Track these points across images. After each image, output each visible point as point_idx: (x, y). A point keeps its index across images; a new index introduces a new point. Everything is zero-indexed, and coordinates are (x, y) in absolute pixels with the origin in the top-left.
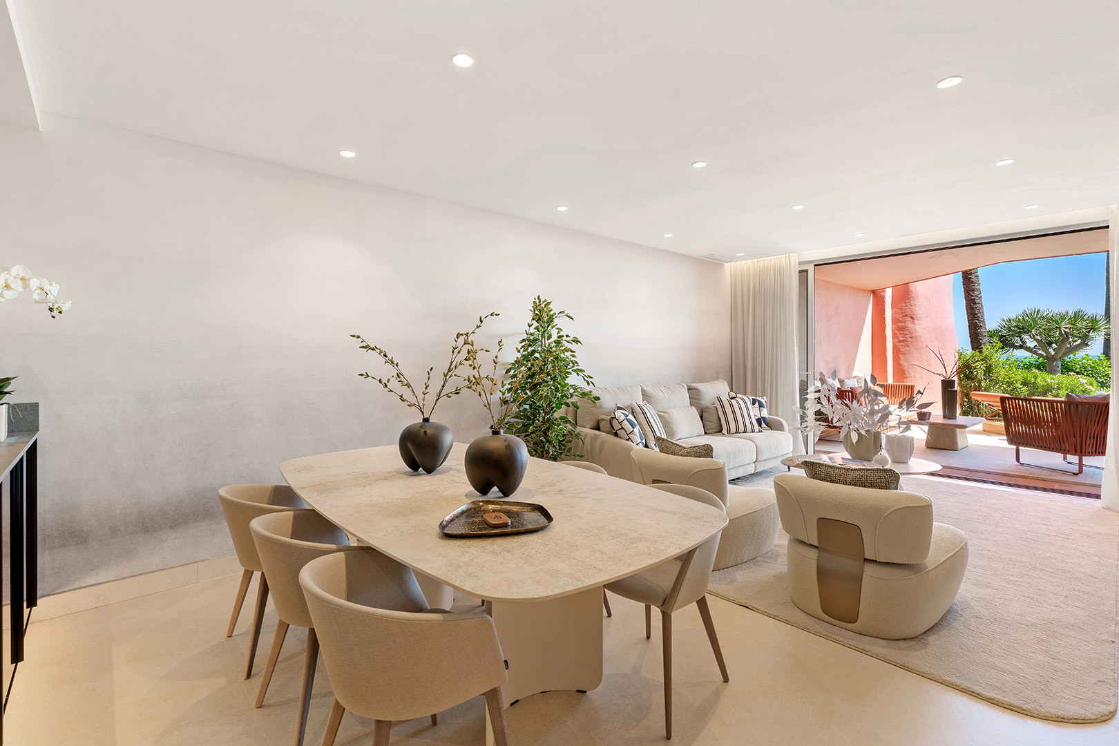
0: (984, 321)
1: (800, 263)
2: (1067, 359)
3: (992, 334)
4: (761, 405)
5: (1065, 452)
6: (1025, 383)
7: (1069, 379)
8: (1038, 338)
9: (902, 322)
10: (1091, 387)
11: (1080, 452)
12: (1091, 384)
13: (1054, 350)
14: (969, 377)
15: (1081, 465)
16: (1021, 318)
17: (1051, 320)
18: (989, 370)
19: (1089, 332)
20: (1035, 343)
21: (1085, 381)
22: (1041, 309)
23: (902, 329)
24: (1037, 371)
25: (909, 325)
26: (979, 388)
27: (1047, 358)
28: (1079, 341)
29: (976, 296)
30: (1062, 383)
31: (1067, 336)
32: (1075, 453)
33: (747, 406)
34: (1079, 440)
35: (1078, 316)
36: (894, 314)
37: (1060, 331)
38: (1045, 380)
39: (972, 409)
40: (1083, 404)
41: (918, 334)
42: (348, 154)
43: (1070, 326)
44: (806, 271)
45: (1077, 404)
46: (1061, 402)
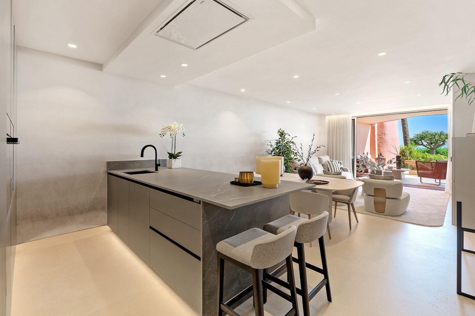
0: (409, 135)
1: (352, 117)
2: (437, 149)
3: (411, 140)
4: (341, 164)
5: (435, 178)
6: (423, 158)
7: (438, 156)
8: (428, 141)
9: (381, 136)
10: (445, 159)
11: (440, 178)
12: (445, 158)
13: (433, 145)
14: (404, 155)
15: (440, 183)
16: (421, 134)
17: (432, 135)
18: (411, 153)
19: (445, 139)
20: (426, 143)
21: (443, 157)
22: (429, 131)
23: (380, 138)
24: (427, 153)
25: (383, 137)
26: (407, 159)
27: (430, 149)
28: (442, 143)
29: (406, 126)
30: (435, 158)
31: (438, 141)
32: (438, 178)
33: (337, 164)
34: (439, 174)
35: (441, 134)
36: (378, 132)
37: (435, 139)
38: (430, 157)
39: (405, 166)
40: (441, 163)
41: (386, 140)
42: (243, 90)
43: (439, 137)
44: (354, 119)
45: (439, 163)
46: (434, 163)
